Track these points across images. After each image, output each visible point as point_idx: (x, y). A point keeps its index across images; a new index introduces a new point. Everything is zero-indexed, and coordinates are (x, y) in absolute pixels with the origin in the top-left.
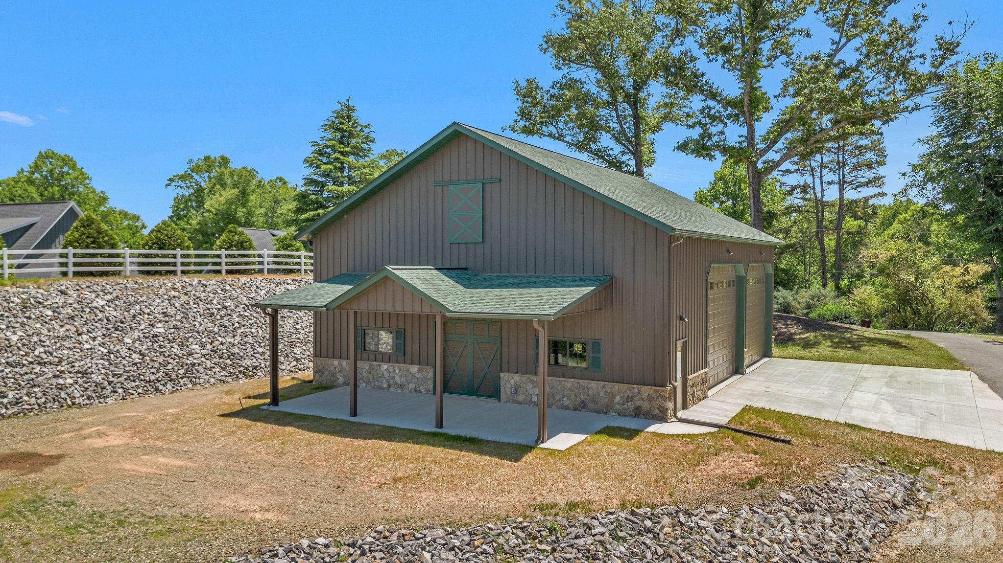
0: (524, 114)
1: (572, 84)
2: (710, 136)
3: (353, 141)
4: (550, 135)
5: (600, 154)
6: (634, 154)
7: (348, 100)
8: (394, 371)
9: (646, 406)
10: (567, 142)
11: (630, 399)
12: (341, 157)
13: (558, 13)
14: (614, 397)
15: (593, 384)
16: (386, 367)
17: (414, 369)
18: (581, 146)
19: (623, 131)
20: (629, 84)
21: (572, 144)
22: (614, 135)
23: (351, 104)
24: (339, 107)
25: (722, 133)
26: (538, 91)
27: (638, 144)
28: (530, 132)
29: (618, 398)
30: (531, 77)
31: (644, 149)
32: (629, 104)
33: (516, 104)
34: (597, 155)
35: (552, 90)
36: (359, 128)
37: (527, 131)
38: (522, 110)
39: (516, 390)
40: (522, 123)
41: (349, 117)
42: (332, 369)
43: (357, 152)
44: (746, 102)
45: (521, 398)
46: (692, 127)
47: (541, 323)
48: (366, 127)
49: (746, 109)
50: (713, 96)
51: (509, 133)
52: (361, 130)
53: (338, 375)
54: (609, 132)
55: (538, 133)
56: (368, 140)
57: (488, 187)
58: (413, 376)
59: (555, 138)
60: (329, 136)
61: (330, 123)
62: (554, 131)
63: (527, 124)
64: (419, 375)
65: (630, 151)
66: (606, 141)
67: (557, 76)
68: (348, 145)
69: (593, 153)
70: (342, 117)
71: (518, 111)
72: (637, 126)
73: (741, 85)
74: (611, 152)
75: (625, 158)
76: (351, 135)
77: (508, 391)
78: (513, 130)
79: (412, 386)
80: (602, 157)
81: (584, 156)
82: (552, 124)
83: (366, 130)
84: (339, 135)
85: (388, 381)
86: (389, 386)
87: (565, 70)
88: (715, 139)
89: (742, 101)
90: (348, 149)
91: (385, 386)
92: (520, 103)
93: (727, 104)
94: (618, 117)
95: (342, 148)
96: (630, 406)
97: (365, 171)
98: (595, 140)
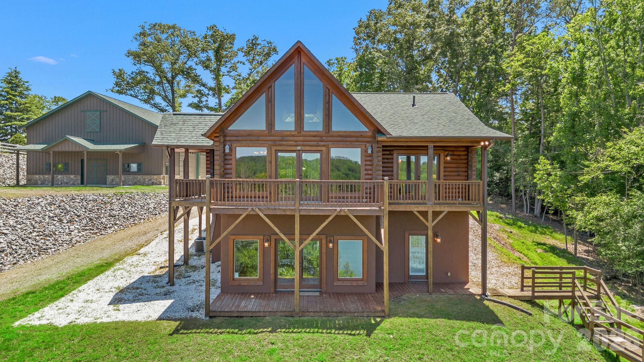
0: (117, 84)
1: (141, 73)
2: (202, 102)
3: (19, 89)
4: (131, 95)
5: (156, 106)
6: (172, 107)
7: (16, 68)
8: (64, 178)
9: (155, 181)
10: (140, 99)
11: (150, 180)
12: (13, 97)
13: (134, 41)
14: (145, 180)
15: (139, 177)
16: (60, 177)
17: (72, 176)
18: (146, 101)
19: (166, 96)
20: (169, 75)
21: (142, 100)
22: (163, 98)
23: (18, 70)
24: (10, 71)
25: (207, 101)
26: (125, 74)
27: (174, 103)
28: (121, 93)
29: (147, 180)
30: (121, 68)
31: (176, 105)
32: (169, 84)
33: (114, 80)
34: (154, 106)
35: (131, 75)
36: (22, 83)
37: (119, 92)
38: (116, 82)
39: (113, 180)
40: (117, 88)
41: (16, 77)
42: (35, 179)
43: (21, 95)
44: (217, 89)
45: (114, 183)
46: (194, 97)
47: (120, 151)
48: (26, 82)
49: (217, 92)
50: (204, 85)
51: (110, 92)
52: (24, 84)
53: (38, 181)
54: (160, 95)
55: (125, 93)
56: (27, 89)
57: (102, 113)
58: (72, 179)
59: (133, 97)
60: (5, 86)
61: (4, 79)
62: (133, 93)
63: (119, 89)
64: (75, 179)
65: (170, 105)
66: (158, 99)
67: (135, 69)
68: (16, 91)
69: (152, 105)
70: (12, 76)
71: (114, 83)
72: (173, 94)
73: (215, 82)
74: (160, 105)
75: (167, 108)
76: (17, 86)
77: (110, 181)
78: (112, 91)
79: (71, 182)
80: (156, 107)
81: (147, 107)
82: (132, 90)
83: (26, 84)
84: (10, 85)
85: (61, 182)
86: (62, 183)
87: (138, 66)
88: (204, 103)
89: (215, 89)
90: (17, 93)
91: (60, 183)
92: (115, 79)
93: (210, 89)
94: (164, 89)
95: (13, 92)
96: (151, 182)
97: (27, 105)
98: (153, 99)
